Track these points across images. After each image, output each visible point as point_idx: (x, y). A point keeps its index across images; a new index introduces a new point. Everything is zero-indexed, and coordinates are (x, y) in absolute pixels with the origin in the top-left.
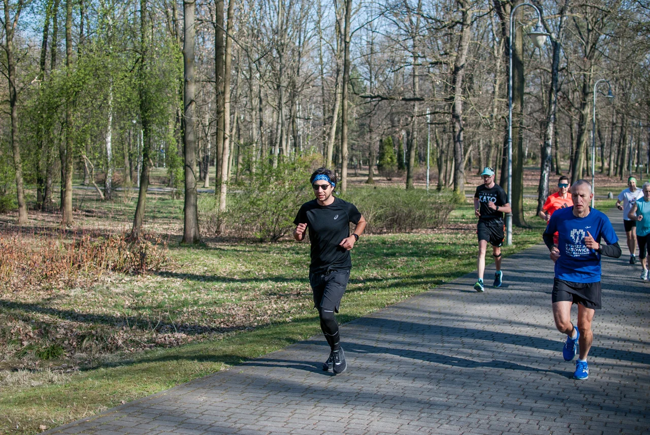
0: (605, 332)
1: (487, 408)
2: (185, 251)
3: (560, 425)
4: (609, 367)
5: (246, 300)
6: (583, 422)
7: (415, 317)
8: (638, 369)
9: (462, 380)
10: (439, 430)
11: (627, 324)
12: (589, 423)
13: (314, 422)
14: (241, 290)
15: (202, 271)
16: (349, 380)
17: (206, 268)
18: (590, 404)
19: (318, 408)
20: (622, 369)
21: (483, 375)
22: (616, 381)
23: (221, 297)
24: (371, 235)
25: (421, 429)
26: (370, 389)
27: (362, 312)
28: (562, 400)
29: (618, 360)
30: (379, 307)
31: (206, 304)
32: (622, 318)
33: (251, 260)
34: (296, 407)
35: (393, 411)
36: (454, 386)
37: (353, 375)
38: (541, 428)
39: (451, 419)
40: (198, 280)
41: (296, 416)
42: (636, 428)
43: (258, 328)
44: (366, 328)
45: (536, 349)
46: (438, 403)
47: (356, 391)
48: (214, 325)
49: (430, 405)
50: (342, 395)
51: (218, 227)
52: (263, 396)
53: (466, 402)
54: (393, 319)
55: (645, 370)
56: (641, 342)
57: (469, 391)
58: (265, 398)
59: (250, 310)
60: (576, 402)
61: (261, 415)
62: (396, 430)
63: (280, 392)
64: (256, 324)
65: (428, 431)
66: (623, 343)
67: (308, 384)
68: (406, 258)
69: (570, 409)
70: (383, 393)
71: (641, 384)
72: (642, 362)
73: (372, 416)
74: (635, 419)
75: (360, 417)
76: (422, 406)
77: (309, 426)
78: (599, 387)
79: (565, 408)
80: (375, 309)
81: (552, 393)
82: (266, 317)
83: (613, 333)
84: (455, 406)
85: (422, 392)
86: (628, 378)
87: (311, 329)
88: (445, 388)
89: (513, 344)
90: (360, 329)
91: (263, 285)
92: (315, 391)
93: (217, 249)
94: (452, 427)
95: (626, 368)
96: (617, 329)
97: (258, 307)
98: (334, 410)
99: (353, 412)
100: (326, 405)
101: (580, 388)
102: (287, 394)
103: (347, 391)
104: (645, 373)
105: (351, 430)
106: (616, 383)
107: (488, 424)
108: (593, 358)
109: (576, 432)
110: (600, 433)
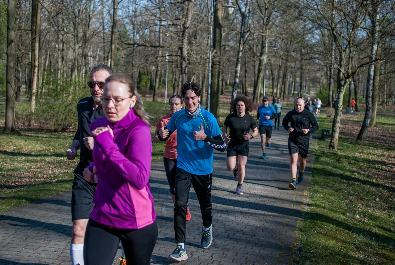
0: (253, 192)
2: (4, 137)
5: (35, 168)
6: (222, 252)
8: (267, 217)
12: (226, 253)
13: (39, 251)
14: (33, 162)
15: (12, 149)
17: (15, 148)
19: (45, 241)
20: (259, 216)
23: (20, 166)
29: (256, 211)
31: (7, 171)
33: (45, 143)
34: (31, 241)
38: (193, 257)
40: (8, 155)
41: (28, 247)
42: (257, 257)
48: (8, 184)
51: (30, 122)
52: (11, 233)
55: (273, 217)
56: (274, 198)
58: (13, 234)
59: (34, 175)
61: (4, 247)
63: (25, 230)
64: (33, 183)
66: (262, 199)
69: (216, 243)
71: (267, 226)
72: (272, 212)
74: (257, 251)
77: (34, 254)
78: (239, 228)
82: (42, 179)
83: (257, 192)
87: (63, 187)
91: (48, 159)
93: (25, 136)
96: (261, 190)
97: (40, 173)
98: (56, 243)
100: (52, 239)
101: (227, 229)
102: (28, 232)
104: (272, 219)
105: (61, 257)
106: (251, 226)
107: (158, 253)
108: (241, 209)
109: (215, 259)
110: (232, 260)
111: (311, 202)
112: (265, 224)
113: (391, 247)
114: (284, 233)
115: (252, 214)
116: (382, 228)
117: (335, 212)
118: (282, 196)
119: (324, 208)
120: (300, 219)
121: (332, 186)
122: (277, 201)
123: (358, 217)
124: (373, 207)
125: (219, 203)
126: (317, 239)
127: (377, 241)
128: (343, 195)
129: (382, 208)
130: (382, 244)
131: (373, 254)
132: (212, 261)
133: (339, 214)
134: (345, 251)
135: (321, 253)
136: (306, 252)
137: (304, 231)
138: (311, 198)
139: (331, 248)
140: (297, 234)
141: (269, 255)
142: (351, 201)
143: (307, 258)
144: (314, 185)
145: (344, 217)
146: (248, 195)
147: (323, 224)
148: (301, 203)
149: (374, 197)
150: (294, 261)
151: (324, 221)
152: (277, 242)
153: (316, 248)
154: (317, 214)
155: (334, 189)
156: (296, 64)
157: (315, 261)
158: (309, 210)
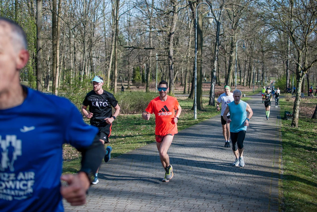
1: (183, 198)
3: (218, 205)
4: (242, 177)
6: (229, 204)
8: (256, 178)
9: (172, 184)
10: (160, 209)
11: (251, 156)
12: (232, 204)
13: (99, 205)
16: (116, 185)
18: (233, 195)
19: (101, 198)
20: (249, 178)
21: (182, 182)
22: (245, 184)
24: (129, 114)
25: (152, 208)
26: (127, 189)
27: (123, 152)
28: (219, 193)
29: (246, 174)
30: (132, 149)
32: (249, 154)
34: (91, 198)
35: (138, 199)
36: (168, 187)
37: (119, 182)
38: (209, 207)
39: (166, 203)
41: (90, 202)
42: (254, 206)
43: (72, 160)
44: (125, 160)
45: (207, 169)
46: (160, 195)
47: (120, 190)
49: (156, 196)
50: (113, 192)
53: (173, 195)
55: (259, 179)
56: (257, 165)
57: (175, 190)
59: (69, 151)
60: (226, 194)
62: (139, 209)
64: (71, 158)
65: (154, 209)
66: (249, 166)
67: (96, 187)
68: (145, 126)
69: (223, 198)
70: (133, 191)
71: (257, 185)
72: (258, 175)
73: (128, 202)
74: (254, 202)
75: (122, 203)
76: (152, 197)
77: (97, 207)
78: (237, 187)
79: (221, 197)
80: (130, 151)
81: (215, 190)
82: (76, 155)
84: (168, 197)
85: (152, 190)
86: (251, 182)
88: (163, 188)
89: (196, 167)
90: (122, 160)
92: (100, 190)
94: (166, 207)
96: (246, 159)
98: (109, 199)
99: (119, 200)
100: (105, 197)
101: (228, 188)
103: (115, 190)
104: (259, 180)
105: (117, 209)
107: (184, 205)
108: (235, 173)
109: (226, 208)
110: (237, 208)
111: (285, 167)
114: (270, 190)
117: (305, 175)
118: (263, 164)
119: (296, 172)
120: (279, 179)
121: (299, 155)
122: (260, 167)
125: (217, 169)
126: (295, 193)
128: (308, 162)
132: (223, 210)
133: (308, 176)
135: (300, 203)
136: (289, 202)
137: (284, 188)
138: (285, 164)
139: (306, 199)
140: (280, 190)
141: (263, 205)
143: (291, 206)
144: (285, 154)
145: (311, 178)
147: (297, 183)
148: (278, 168)
150: (281, 208)
151: (298, 181)
152: (267, 196)
153: (296, 199)
154: (292, 176)
155: (301, 157)
157: (297, 208)
158: (285, 173)
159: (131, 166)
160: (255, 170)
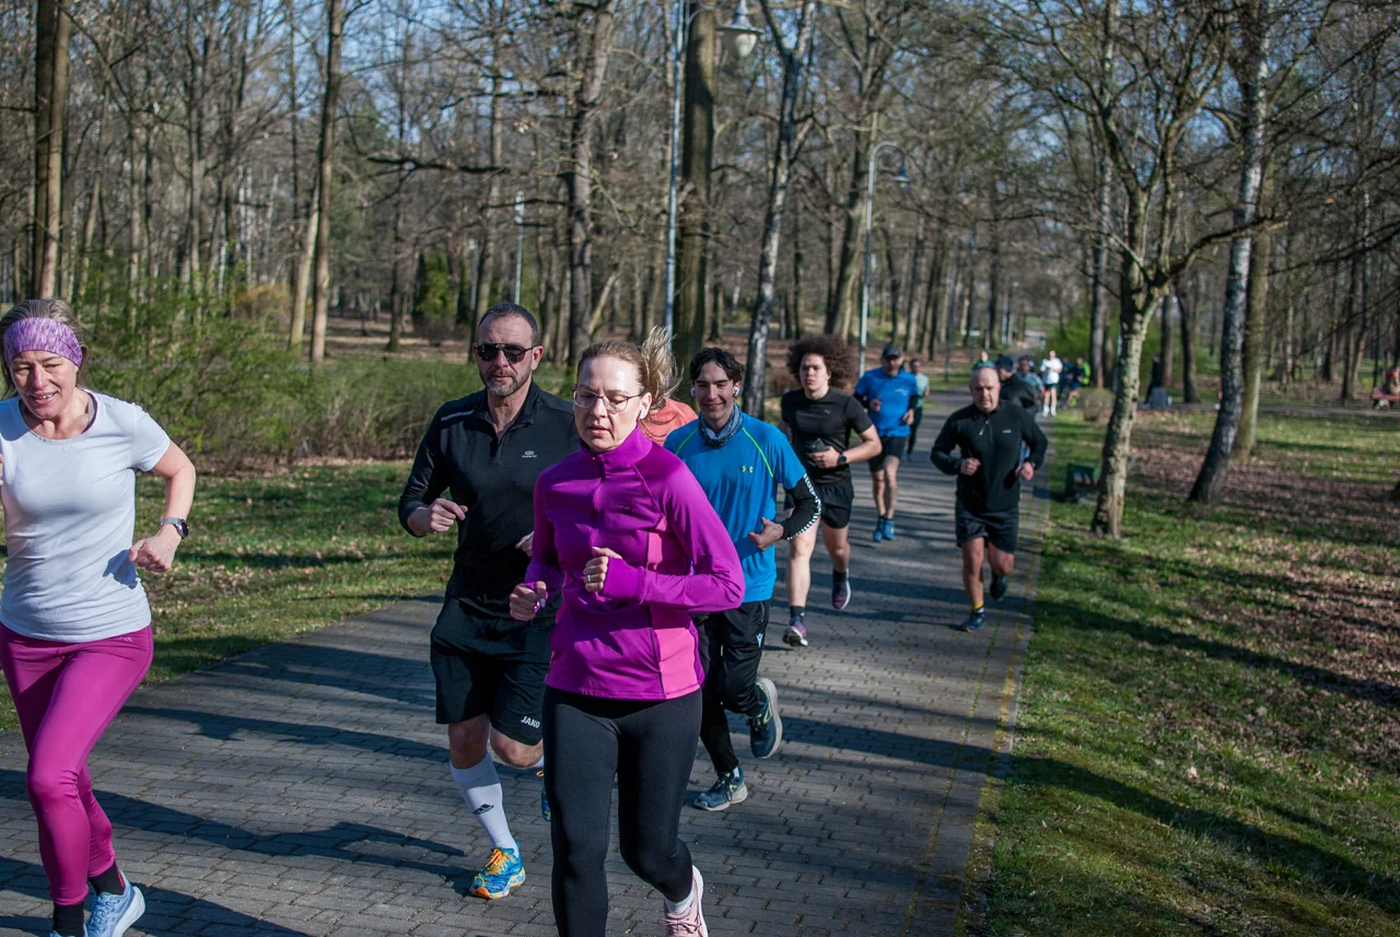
0: (822, 684)
4: (812, 765)
6: (715, 898)
7: (400, 645)
8: (875, 772)
10: (359, 919)
12: (729, 900)
16: (188, 791)
20: (843, 769)
24: (370, 461)
25: (320, 917)
26: (232, 814)
27: (282, 630)
29: (836, 750)
30: (327, 621)
32: (869, 653)
35: (266, 868)
36: (435, 807)
37: (202, 779)
39: (402, 889)
54: (347, 647)
56: (898, 706)
66: (854, 710)
72: (890, 755)
74: (839, 892)
78: (775, 813)
80: (315, 625)
83: (837, 685)
94: (395, 911)
95: (852, 770)
96: (851, 677)
99: (167, 873)
104: (891, 780)
106: (818, 805)
110: (749, 924)
111: (1027, 720)
112: (867, 796)
113: (1309, 876)
114: (933, 830)
115: (820, 763)
116: (1279, 810)
117: (1115, 754)
118: (925, 700)
119: (1075, 741)
120: (989, 779)
121: (1102, 664)
122: (909, 715)
123: (1193, 771)
124: (1247, 736)
126: (1049, 850)
127: (1262, 857)
128: (1140, 695)
129: (1277, 742)
130: (1279, 866)
131: (1248, 903)
133: (1129, 763)
134: (1147, 894)
135: (1066, 901)
136: (1010, 897)
137: (1004, 822)
138: (1030, 705)
139: (1100, 881)
140: (981, 834)
141: (880, 908)
142: (1168, 716)
143: (1015, 917)
144: (1039, 660)
145: (1145, 773)
146: (807, 695)
147: (1071, 799)
148: (994, 724)
149: (1250, 701)
150: (968, 927)
151: (1075, 787)
152: (910, 862)
153: (1046, 881)
154: (1050, 763)
155: (1111, 673)
156: (974, 235)
157: (1043, 927)
158: (1023, 748)
159: (295, 696)
160: (880, 733)
